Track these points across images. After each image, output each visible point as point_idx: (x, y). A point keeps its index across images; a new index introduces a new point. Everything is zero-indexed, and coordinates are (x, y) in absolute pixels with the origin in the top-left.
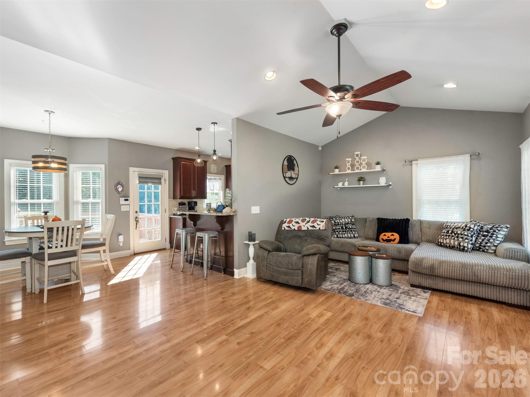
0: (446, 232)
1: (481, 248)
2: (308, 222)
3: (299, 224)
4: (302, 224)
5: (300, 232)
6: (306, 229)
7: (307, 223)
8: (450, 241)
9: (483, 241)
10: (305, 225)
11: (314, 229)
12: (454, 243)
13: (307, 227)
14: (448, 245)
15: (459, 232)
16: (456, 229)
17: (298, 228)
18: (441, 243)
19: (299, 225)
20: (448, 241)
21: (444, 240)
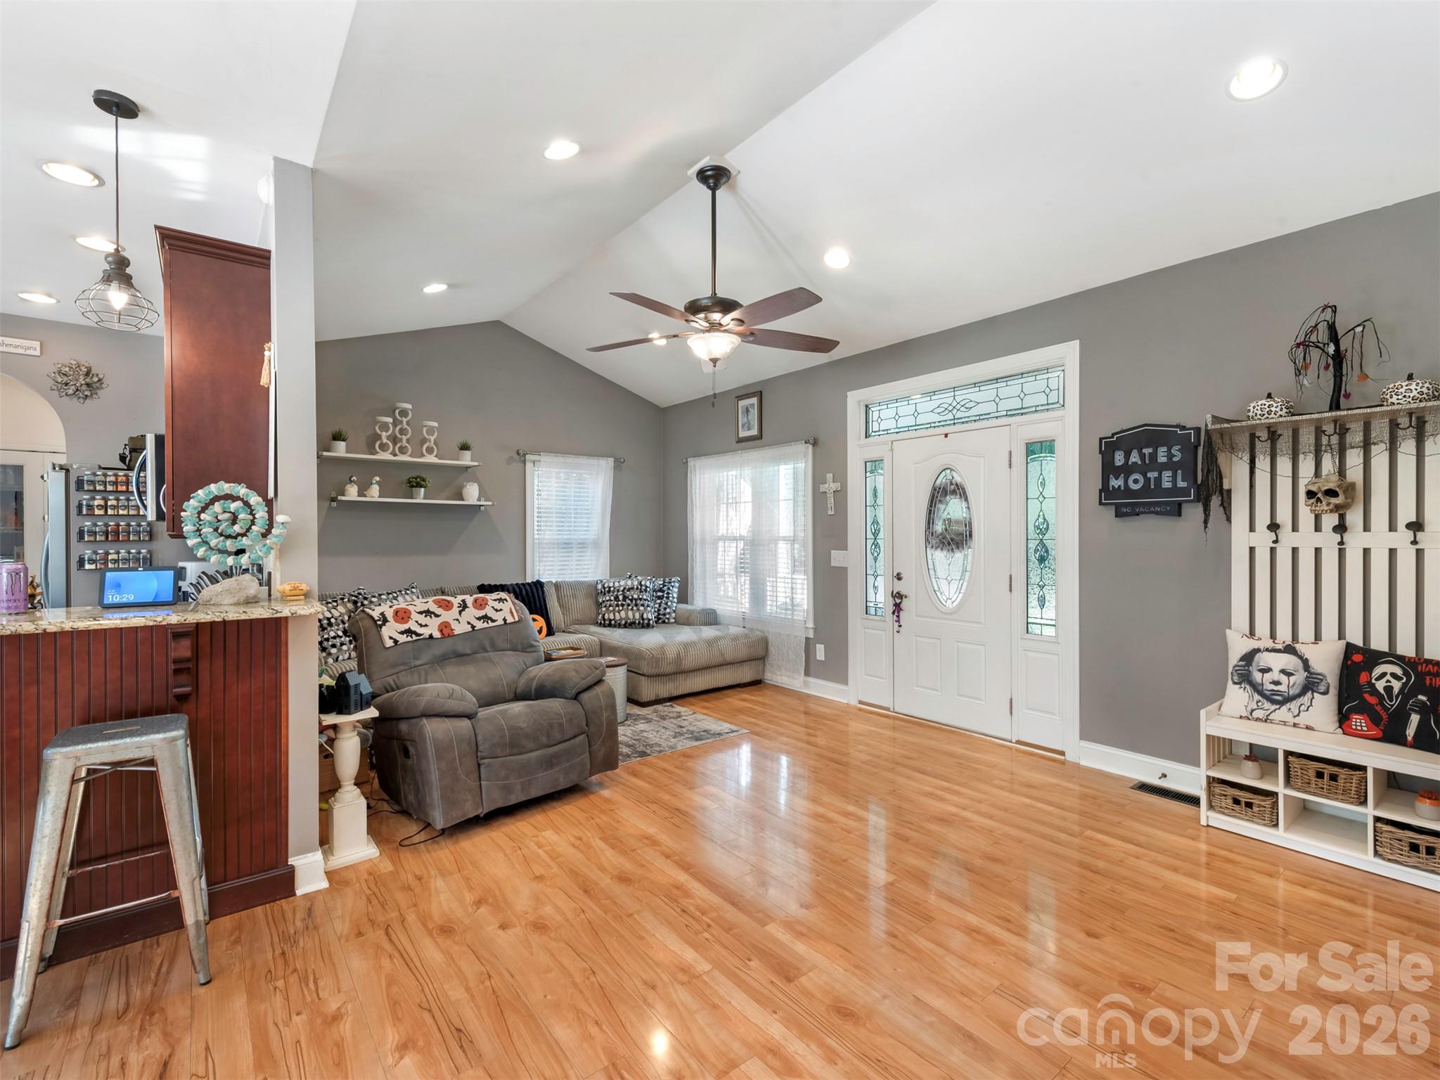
0: (612, 598)
1: (660, 619)
2: (464, 606)
3: (437, 616)
4: (448, 616)
5: (449, 641)
6: (469, 628)
7: (463, 610)
8: (627, 614)
9: (660, 606)
10: (458, 617)
11: (491, 624)
12: (634, 616)
13: (469, 623)
14: (623, 622)
15: (635, 596)
16: (629, 590)
17: (441, 631)
18: (610, 620)
19: (439, 620)
20: (623, 614)
21: (617, 614)
